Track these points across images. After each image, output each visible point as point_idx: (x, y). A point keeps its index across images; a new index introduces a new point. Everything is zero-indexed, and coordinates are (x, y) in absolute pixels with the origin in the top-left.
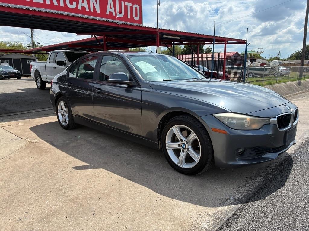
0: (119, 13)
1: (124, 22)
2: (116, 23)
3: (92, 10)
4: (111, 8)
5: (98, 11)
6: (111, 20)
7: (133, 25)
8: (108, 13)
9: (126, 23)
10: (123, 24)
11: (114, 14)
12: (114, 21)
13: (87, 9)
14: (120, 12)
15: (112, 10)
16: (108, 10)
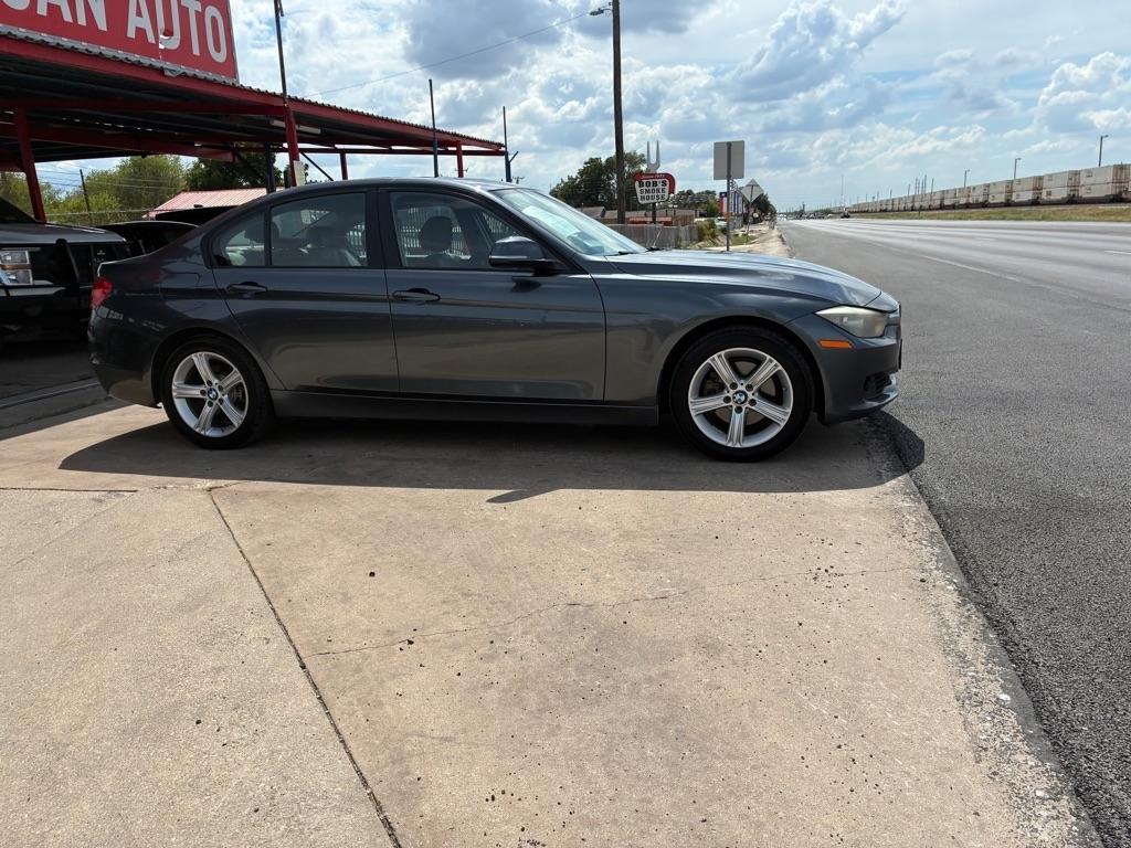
0: (165, 34)
1: (182, 69)
2: (161, 71)
3: (82, 21)
4: (139, 14)
5: (102, 25)
6: (146, 61)
7: (213, 82)
8: (131, 33)
9: (190, 72)
10: (184, 76)
11: (151, 39)
12: (154, 62)
13: (67, 17)
14: (169, 33)
15: (145, 23)
16: (134, 23)
